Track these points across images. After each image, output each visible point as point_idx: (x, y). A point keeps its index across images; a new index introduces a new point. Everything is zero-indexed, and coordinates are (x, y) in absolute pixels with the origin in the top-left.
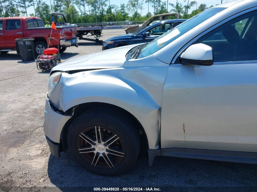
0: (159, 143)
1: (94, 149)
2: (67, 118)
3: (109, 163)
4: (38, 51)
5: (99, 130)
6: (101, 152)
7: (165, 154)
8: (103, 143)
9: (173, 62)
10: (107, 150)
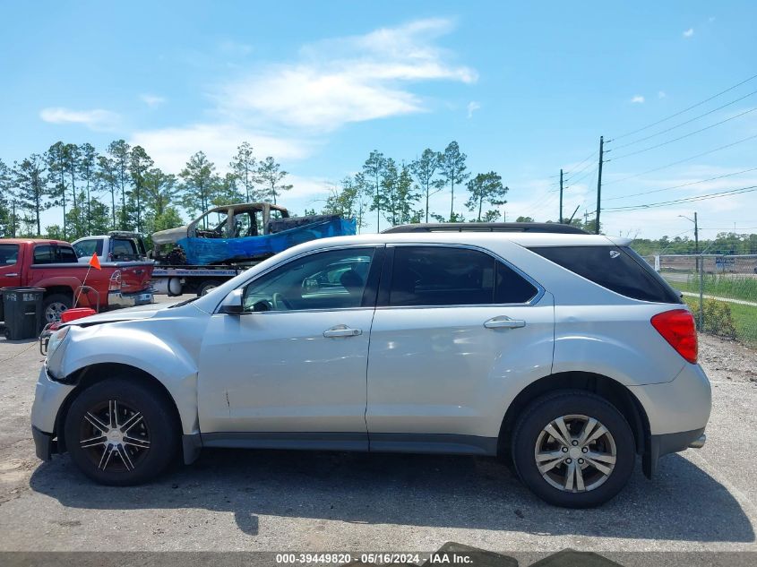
0: (197, 426)
1: (105, 439)
2: (69, 389)
3: (129, 464)
4: (51, 316)
5: (115, 411)
6: (115, 443)
7: (209, 444)
8: (119, 427)
9: (217, 311)
10: (125, 439)
